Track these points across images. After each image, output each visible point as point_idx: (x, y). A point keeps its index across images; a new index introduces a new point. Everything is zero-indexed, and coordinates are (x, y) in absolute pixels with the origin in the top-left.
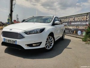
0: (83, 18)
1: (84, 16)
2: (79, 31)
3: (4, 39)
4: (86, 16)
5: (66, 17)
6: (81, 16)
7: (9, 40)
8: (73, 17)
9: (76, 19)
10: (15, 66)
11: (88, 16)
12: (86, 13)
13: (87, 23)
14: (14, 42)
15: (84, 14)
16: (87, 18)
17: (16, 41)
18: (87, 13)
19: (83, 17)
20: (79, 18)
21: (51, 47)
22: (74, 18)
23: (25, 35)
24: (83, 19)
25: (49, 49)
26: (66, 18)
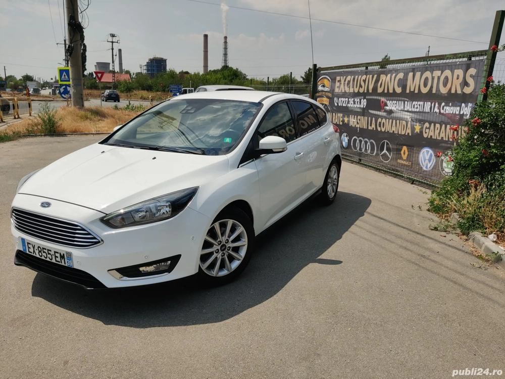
0: (446, 78)
1: (452, 67)
2: (425, 150)
3: (23, 240)
4: (461, 73)
5: (367, 65)
6: (438, 67)
7: (42, 250)
8: (397, 71)
9: (414, 83)
10: (66, 363)
11: (472, 71)
12: (462, 55)
13: (466, 110)
14: (62, 257)
15: (455, 56)
16: (465, 84)
17: (69, 255)
18: (470, 55)
19: (447, 73)
20: (426, 79)
21: (235, 264)
22: (401, 75)
23: (106, 233)
24: (445, 85)
25: (224, 272)
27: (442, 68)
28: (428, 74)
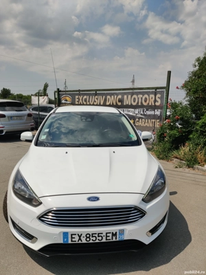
0: (146, 99)
1: (148, 93)
3: (66, 234)
4: (153, 96)
5: (96, 90)
6: (140, 93)
8: (117, 95)
9: (128, 100)
11: (158, 96)
12: (153, 88)
13: (158, 113)
14: (114, 235)
15: (148, 88)
16: (155, 101)
17: (123, 231)
18: (156, 88)
19: (146, 96)
20: (135, 98)
22: (120, 97)
23: (147, 207)
24: (145, 101)
26: (96, 94)
27: (143, 94)
28: (135, 96)
